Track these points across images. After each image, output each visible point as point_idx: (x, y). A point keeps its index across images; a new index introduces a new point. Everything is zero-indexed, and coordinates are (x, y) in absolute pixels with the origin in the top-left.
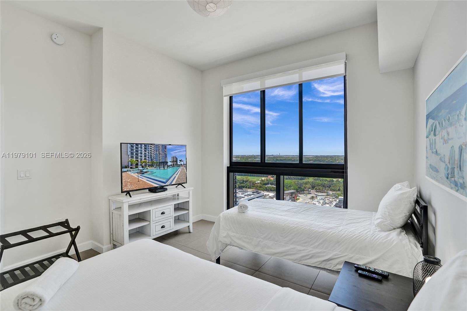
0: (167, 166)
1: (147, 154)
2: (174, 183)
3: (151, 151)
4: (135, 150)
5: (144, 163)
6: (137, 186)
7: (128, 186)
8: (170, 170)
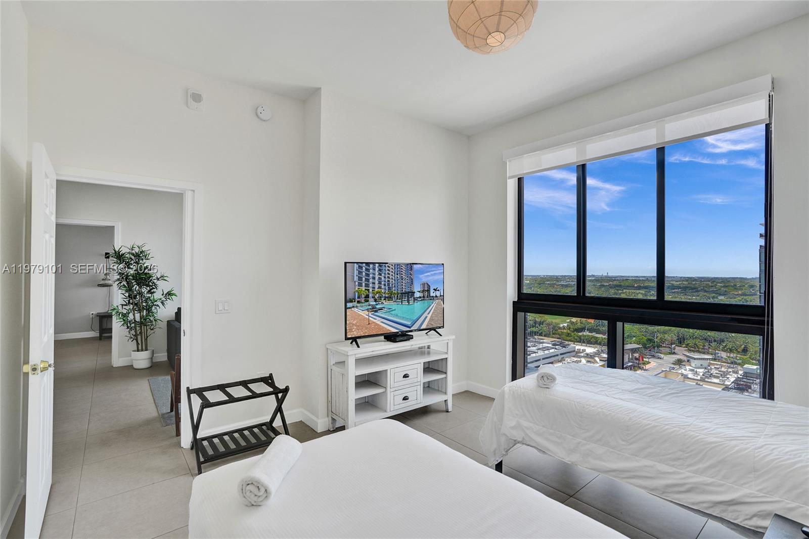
0: (414, 298)
1: (383, 279)
2: (424, 327)
3: (389, 274)
4: (364, 274)
5: (377, 295)
6: (366, 331)
7: (353, 331)
8: (418, 306)
